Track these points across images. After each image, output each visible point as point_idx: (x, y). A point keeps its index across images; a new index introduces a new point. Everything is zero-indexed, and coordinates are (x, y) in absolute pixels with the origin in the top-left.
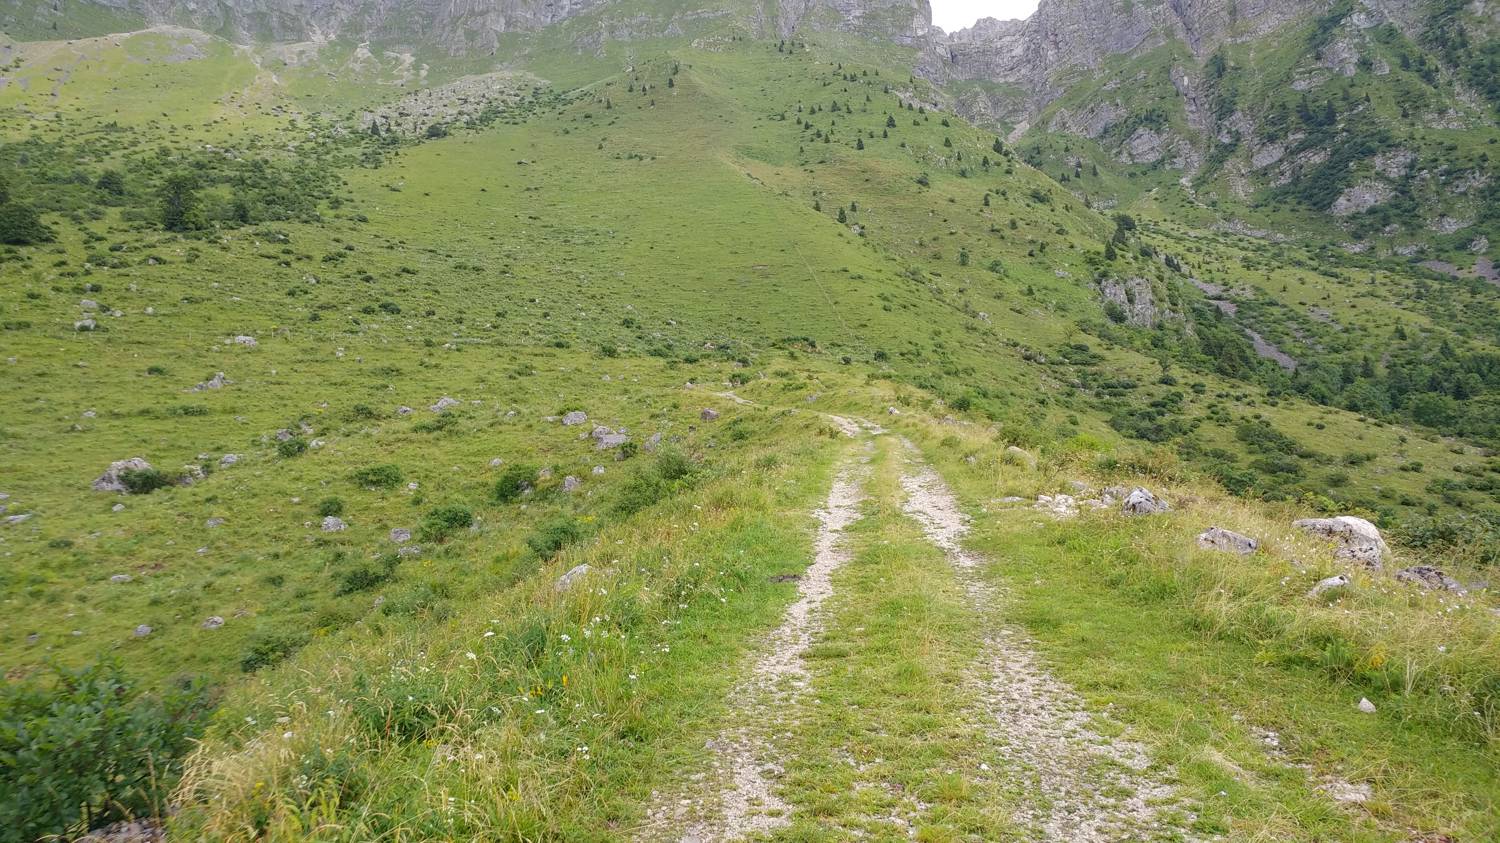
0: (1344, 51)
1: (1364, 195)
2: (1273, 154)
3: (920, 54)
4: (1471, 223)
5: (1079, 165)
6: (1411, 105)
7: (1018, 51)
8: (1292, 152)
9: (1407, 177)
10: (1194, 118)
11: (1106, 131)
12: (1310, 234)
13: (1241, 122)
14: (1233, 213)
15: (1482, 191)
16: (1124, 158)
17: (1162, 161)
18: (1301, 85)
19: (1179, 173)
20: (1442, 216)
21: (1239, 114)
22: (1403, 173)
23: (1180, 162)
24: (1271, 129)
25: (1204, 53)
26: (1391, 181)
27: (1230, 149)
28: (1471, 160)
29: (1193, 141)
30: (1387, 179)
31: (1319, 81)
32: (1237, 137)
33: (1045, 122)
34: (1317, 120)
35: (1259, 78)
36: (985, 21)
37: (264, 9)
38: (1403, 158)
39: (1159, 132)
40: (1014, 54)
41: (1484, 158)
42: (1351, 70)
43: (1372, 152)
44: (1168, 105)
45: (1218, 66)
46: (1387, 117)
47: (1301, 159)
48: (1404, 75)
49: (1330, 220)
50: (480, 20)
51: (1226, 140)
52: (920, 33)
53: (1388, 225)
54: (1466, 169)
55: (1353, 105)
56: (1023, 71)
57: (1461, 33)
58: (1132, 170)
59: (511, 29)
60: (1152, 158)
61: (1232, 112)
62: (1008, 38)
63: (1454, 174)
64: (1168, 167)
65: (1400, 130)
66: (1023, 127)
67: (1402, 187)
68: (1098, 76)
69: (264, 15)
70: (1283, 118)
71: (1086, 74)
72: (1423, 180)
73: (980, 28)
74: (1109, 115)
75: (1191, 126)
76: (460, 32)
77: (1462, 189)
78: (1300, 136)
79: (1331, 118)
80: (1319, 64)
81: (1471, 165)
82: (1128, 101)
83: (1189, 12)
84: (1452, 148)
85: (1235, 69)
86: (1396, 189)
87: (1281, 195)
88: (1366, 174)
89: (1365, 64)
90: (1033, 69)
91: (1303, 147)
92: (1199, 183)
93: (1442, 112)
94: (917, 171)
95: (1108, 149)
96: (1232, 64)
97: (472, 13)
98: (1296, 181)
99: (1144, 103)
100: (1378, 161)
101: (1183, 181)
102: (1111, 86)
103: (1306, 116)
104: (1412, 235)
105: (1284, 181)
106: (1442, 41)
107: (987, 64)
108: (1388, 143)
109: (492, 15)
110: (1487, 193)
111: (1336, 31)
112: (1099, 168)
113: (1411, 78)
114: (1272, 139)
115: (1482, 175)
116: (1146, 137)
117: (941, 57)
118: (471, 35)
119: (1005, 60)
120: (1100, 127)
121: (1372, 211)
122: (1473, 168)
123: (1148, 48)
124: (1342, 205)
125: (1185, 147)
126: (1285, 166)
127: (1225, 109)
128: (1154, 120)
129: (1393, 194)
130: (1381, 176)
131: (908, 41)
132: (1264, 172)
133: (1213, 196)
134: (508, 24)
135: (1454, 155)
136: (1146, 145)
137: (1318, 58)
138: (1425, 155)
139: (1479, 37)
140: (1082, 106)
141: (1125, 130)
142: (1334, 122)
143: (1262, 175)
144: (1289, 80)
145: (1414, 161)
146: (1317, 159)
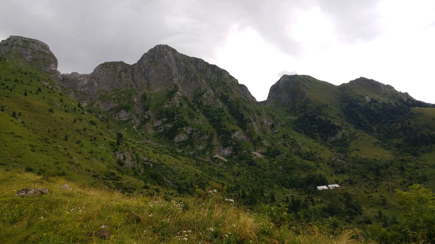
0: (176, 100)
1: (181, 137)
2: (158, 123)
3: (52, 75)
4: (205, 147)
5: (103, 118)
6: (192, 116)
8: (164, 123)
9: (191, 134)
10: (138, 110)
11: (111, 109)
12: (168, 146)
13: (150, 112)
14: (148, 138)
15: (207, 140)
16: (117, 118)
17: (128, 121)
18: (166, 106)
19: (133, 125)
20: (199, 145)
22: (190, 133)
23: (133, 122)
24: (158, 116)
25: (140, 94)
26: (187, 134)
27: (148, 120)
28: (205, 132)
29: (137, 116)
30: (187, 133)
31: (170, 106)
32: (149, 117)
33: (92, 104)
34: (170, 116)
35: (155, 103)
36: (75, 73)
38: (190, 129)
39: (127, 112)
40: (84, 83)
41: (208, 132)
42: (178, 105)
43: (183, 126)
44: (130, 105)
45: (144, 97)
46: (186, 118)
47: (166, 125)
48: (190, 109)
49: (173, 142)
51: (147, 117)
52: (52, 69)
53: (187, 145)
54: (204, 134)
55: (178, 114)
56: (86, 88)
57: (201, 101)
58: (119, 122)
60: (125, 119)
61: (148, 110)
62: (83, 78)
63: (201, 135)
64: (129, 122)
65: (189, 122)
66: (85, 104)
67: (190, 136)
68: (110, 93)
70: (162, 114)
71: (107, 92)
72: (195, 135)
73: (73, 75)
74: (113, 105)
75: (137, 112)
77: (203, 139)
78: (166, 119)
79: (173, 115)
80: (170, 102)
81: (205, 133)
82: (119, 102)
83: (136, 82)
84: (200, 128)
85: (149, 99)
86: (188, 137)
87: (161, 134)
88: (182, 131)
89: (181, 104)
90: (90, 88)
91: (166, 122)
92: (139, 128)
93: (198, 119)
94: (49, 107)
95: (112, 115)
96: (148, 98)
98: (165, 131)
99: (124, 103)
100: (185, 129)
101: (134, 127)
102: (114, 97)
103: (167, 114)
104: (192, 149)
105: (162, 131)
106: (197, 102)
107: (75, 84)
108: (187, 125)
110: (208, 140)
111: (174, 95)
112: (109, 120)
114: (159, 119)
115: (207, 136)
116: (124, 113)
117: (59, 78)
119: (81, 84)
120: (110, 108)
121: (183, 141)
122: (205, 134)
123: (125, 89)
124: (176, 139)
125: (135, 118)
126: (162, 127)
127: (146, 109)
128: (126, 108)
129: (188, 138)
130: (185, 133)
131: (48, 70)
133: (143, 132)
135: (201, 130)
136: (123, 115)
137: (170, 100)
138: (195, 129)
139: (205, 103)
140: (105, 101)
141: (117, 110)
142: (174, 117)
143: (156, 128)
144: (163, 104)
145: (193, 130)
146: (170, 126)
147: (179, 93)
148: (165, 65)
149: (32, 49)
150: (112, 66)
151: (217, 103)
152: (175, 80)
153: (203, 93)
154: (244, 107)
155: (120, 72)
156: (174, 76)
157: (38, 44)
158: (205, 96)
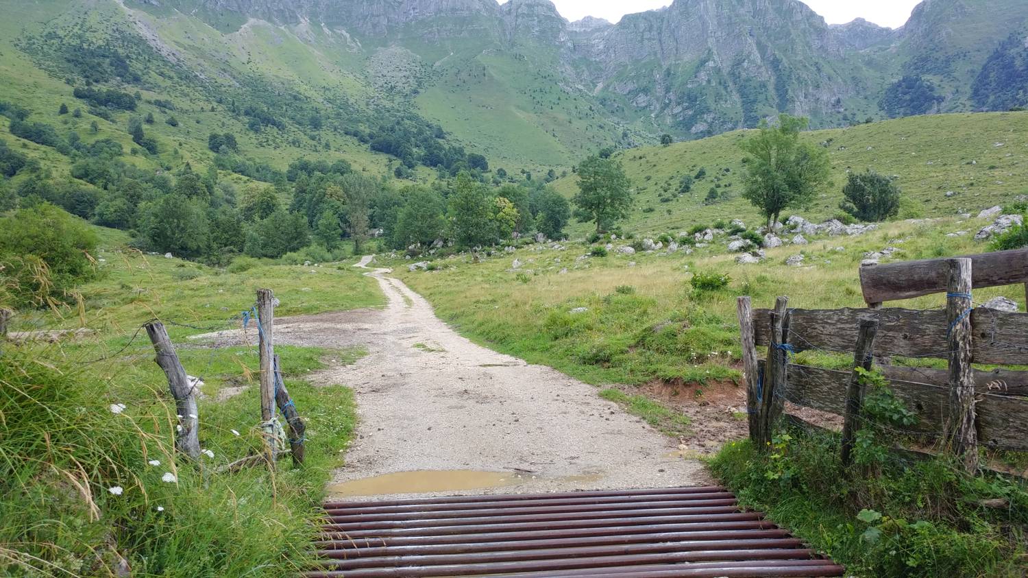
0: (703, 76)
1: (700, 127)
2: (678, 109)
3: (562, 50)
5: (618, 107)
6: (718, 97)
7: (601, 47)
8: (684, 109)
9: (712, 122)
10: (659, 90)
11: (629, 92)
13: (671, 95)
16: (634, 104)
17: (646, 107)
18: (690, 86)
19: (651, 112)
21: (671, 93)
22: (711, 120)
23: (652, 107)
24: (679, 101)
25: (666, 64)
26: (708, 123)
27: (667, 105)
28: (729, 119)
29: (657, 100)
31: (696, 85)
32: (670, 101)
33: (608, 86)
34: (691, 98)
35: (680, 79)
37: (282, 8)
38: (712, 115)
39: (646, 95)
40: (599, 48)
41: (732, 118)
42: (704, 83)
43: (703, 113)
44: (650, 85)
45: (668, 73)
46: (710, 102)
47: (686, 112)
48: (719, 87)
49: (690, 134)
50: (377, 18)
51: (667, 102)
52: (562, 40)
54: (727, 121)
55: (703, 96)
56: (603, 57)
57: (739, 73)
58: (636, 109)
59: (390, 24)
60: (644, 105)
61: (670, 91)
63: (724, 122)
64: (648, 109)
65: (713, 106)
66: (600, 86)
67: (710, 125)
68: (629, 67)
69: (282, 11)
70: (683, 98)
71: (625, 66)
72: (716, 123)
74: (631, 86)
75: (658, 94)
76: (369, 24)
78: (687, 104)
80: (696, 79)
82: (638, 81)
83: (663, 45)
84: (725, 114)
85: (673, 74)
87: (680, 123)
88: (701, 120)
89: (709, 81)
90: (607, 56)
91: (687, 108)
92: (657, 116)
93: (726, 101)
95: (629, 99)
96: (673, 72)
97: (373, 15)
98: (684, 119)
99: (644, 82)
100: (705, 116)
101: (653, 115)
102: (633, 74)
103: (689, 98)
105: (681, 119)
106: (733, 74)
107: (588, 51)
108: (709, 111)
109: (382, 17)
111: (702, 68)
113: (721, 89)
114: (679, 104)
115: (731, 124)
116: (642, 97)
118: (374, 26)
119: (595, 50)
120: (628, 90)
121: (701, 132)
123: (647, 60)
124: (694, 130)
125: (654, 102)
126: (682, 114)
127: (668, 90)
128: (645, 91)
130: (705, 121)
131: (557, 43)
132: (676, 114)
133: (660, 122)
134: (388, 21)
135: (725, 116)
136: (642, 99)
137: (696, 76)
138: (717, 116)
139: (744, 75)
140: (622, 81)
141: (635, 93)
142: (696, 101)
143: (675, 116)
144: (687, 84)
145: (715, 117)
146: (690, 113)
147: (711, 64)
148: (701, 17)
149: (538, 16)
150: (632, 25)
151: (761, 73)
152: (711, 42)
153: (744, 60)
154: (797, 76)
155: (642, 33)
156: (710, 34)
157: (542, 6)
158: (745, 64)
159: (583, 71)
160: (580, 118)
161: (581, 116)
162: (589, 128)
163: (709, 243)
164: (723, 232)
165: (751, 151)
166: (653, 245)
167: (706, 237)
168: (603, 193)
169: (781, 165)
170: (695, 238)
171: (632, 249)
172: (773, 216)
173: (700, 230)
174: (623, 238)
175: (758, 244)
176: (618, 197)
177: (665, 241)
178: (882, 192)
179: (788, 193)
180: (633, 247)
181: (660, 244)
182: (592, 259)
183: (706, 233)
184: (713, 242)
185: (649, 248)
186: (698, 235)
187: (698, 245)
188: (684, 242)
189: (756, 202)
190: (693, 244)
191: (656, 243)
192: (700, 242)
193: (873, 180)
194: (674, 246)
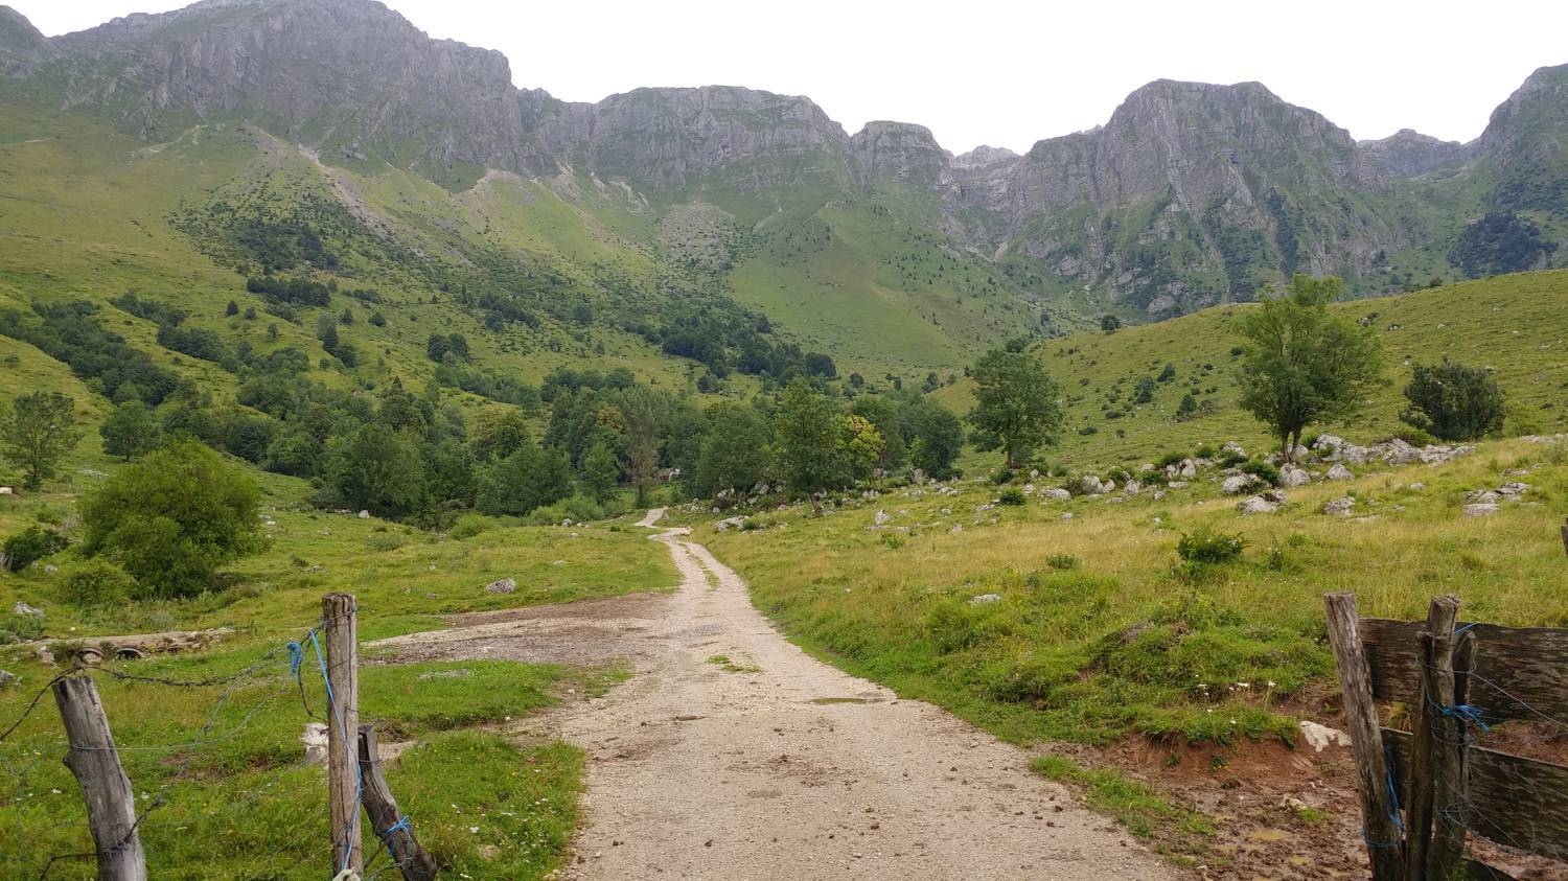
0: (1162, 227)
1: (1162, 303)
2: (1126, 278)
3: (944, 197)
5: (1032, 277)
6: (1188, 257)
7: (1003, 190)
8: (1136, 277)
9: (1181, 295)
10: (1096, 250)
11: (1049, 255)
13: (1115, 257)
16: (1058, 272)
17: (1076, 275)
18: (1142, 242)
19: (1085, 283)
21: (1114, 253)
22: (1179, 293)
23: (1086, 276)
24: (1127, 264)
25: (1103, 213)
26: (1173, 296)
27: (1108, 272)
29: (1093, 264)
31: (1151, 240)
32: (1113, 266)
33: (1016, 247)
34: (1146, 261)
35: (1127, 232)
37: (535, 154)
38: (1179, 285)
39: (1076, 258)
40: (1000, 191)
41: (1211, 288)
42: (1165, 237)
43: (1166, 282)
44: (1081, 243)
45: (1108, 224)
46: (1176, 265)
47: (1139, 281)
48: (1188, 241)
50: (670, 163)
51: (1108, 267)
52: (944, 182)
55: (1163, 256)
56: (1006, 204)
57: (1219, 220)
58: (1061, 279)
59: (690, 170)
60: (1072, 272)
63: (1199, 295)
64: (1078, 278)
65: (1180, 271)
66: (1004, 247)
67: (1178, 299)
68: (1047, 218)
69: (535, 157)
70: (1133, 260)
71: (1041, 217)
74: (1051, 246)
75: (1093, 256)
76: (660, 172)
78: (1139, 269)
79: (1153, 262)
80: (1152, 232)
82: (1061, 237)
84: (1200, 282)
86: (1175, 300)
87: (1130, 297)
88: (1164, 292)
89: (1172, 234)
90: (1012, 203)
91: (1141, 275)
92: (1093, 289)
93: (1201, 263)
95: (1049, 265)
96: (1115, 223)
97: (664, 158)
98: (1136, 292)
99: (1071, 239)
100: (1169, 286)
101: (1087, 287)
102: (1053, 228)
103: (1143, 261)
105: (1131, 291)
106: (1210, 222)
107: (984, 198)
108: (1174, 278)
109: (679, 161)
111: (1160, 215)
112: (1044, 278)
113: (1192, 243)
114: (1127, 270)
116: (1069, 261)
118: (667, 174)
119: (993, 195)
120: (1046, 252)
121: (1165, 310)
123: (1075, 206)
124: (1152, 307)
125: (1089, 268)
126: (1132, 284)
127: (1108, 250)
128: (1074, 252)
130: (1170, 294)
131: (936, 188)
132: (1123, 286)
133: (1098, 297)
134: (687, 167)
136: (1069, 265)
137: (1152, 229)
138: (1188, 285)
139: (1226, 223)
140: (1036, 239)
141: (1057, 256)
142: (1154, 264)
143: (1121, 287)
144: (1137, 239)
145: (1184, 287)
146: (1145, 282)
147: (1174, 208)
148: (1154, 139)
149: (906, 149)
150: (1050, 156)
151: (1253, 218)
152: (1172, 175)
153: (1225, 200)
154: (1312, 221)
155: (1066, 165)
156: (1169, 164)
157: (913, 134)
158: (1228, 206)
159: (978, 226)
160: (975, 296)
161: (975, 292)
162: (989, 310)
163: (1190, 480)
164: (1211, 464)
165: (1250, 335)
166: (1100, 486)
167: (1184, 472)
168: (1015, 406)
169: (1299, 355)
170: (1166, 473)
171: (1067, 493)
172: (1291, 435)
173: (1174, 460)
174: (1049, 474)
175: (1271, 481)
176: (1039, 411)
177: (1119, 479)
178: (1474, 393)
179: (1314, 398)
180: (1067, 489)
181: (1111, 484)
182: (1002, 509)
183: (1184, 466)
184: (1197, 480)
185: (1093, 490)
186: (1171, 468)
187: (1172, 484)
188: (1149, 480)
189: (1262, 415)
190: (1164, 482)
191: (1104, 482)
192: (1176, 480)
193: (1456, 375)
194: (1133, 487)
